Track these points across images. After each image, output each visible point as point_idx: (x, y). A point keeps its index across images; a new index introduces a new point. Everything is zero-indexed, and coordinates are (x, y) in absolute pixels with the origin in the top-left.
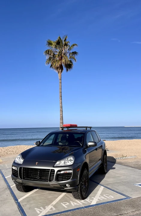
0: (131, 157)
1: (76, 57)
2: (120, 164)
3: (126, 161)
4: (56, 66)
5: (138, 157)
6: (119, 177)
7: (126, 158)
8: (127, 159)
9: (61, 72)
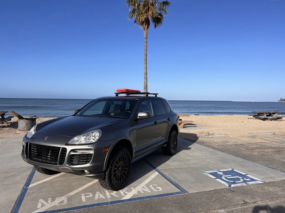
0: (220, 136)
1: (167, 8)
2: (202, 143)
3: (211, 140)
4: (140, 21)
5: (229, 136)
6: (189, 160)
7: (213, 136)
8: (213, 138)
9: (148, 28)
